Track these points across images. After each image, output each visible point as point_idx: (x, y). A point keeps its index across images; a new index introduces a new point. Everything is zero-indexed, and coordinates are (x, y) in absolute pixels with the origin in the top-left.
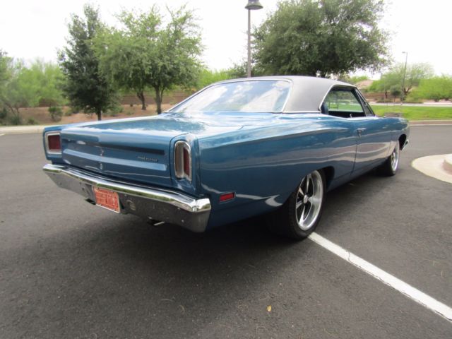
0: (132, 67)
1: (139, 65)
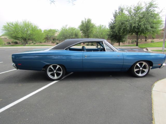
0: (123, 27)
1: (125, 26)
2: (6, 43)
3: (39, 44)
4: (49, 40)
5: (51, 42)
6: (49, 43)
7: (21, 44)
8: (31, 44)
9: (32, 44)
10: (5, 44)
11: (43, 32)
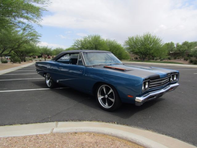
2: (134, 58)
3: (166, 61)
4: (181, 57)
5: (183, 59)
6: (180, 60)
7: (147, 59)
8: (157, 61)
9: (159, 60)
10: (132, 59)
11: (175, 46)
